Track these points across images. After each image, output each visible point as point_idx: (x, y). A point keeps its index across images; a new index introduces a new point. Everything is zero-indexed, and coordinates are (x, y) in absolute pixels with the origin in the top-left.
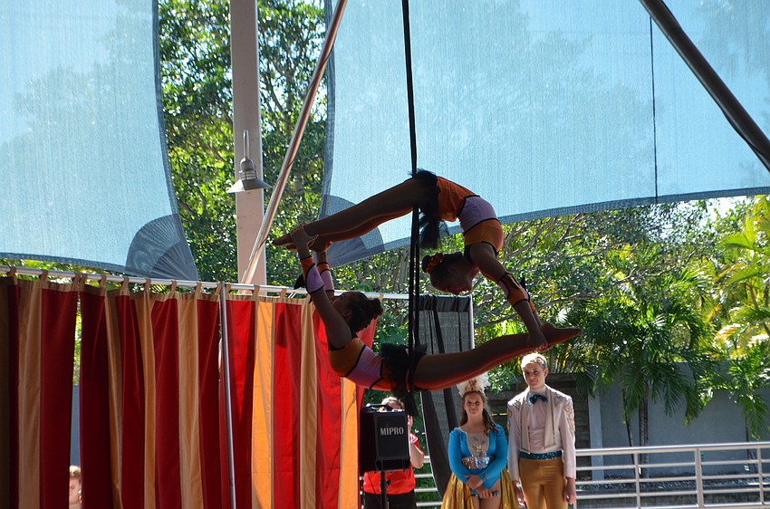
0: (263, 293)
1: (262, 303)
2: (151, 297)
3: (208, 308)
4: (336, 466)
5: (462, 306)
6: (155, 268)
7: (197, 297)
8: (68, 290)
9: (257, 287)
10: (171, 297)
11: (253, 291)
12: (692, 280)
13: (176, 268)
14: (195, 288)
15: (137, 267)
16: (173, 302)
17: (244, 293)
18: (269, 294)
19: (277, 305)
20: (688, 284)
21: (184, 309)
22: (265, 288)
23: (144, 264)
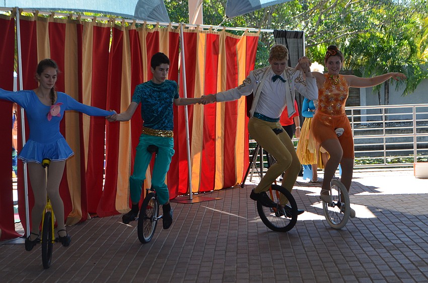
0: (201, 28)
1: (200, 34)
2: (146, 30)
3: (174, 36)
4: (235, 114)
5: (299, 36)
6: (148, 17)
7: (169, 30)
8: (106, 26)
9: (198, 26)
10: (156, 30)
11: (196, 28)
12: (413, 23)
13: (159, 17)
14: (168, 26)
15: (140, 16)
16: (157, 33)
17: (192, 29)
18: (204, 29)
19: (207, 35)
20: (411, 25)
21: (162, 36)
22: (202, 26)
23: (143, 15)
